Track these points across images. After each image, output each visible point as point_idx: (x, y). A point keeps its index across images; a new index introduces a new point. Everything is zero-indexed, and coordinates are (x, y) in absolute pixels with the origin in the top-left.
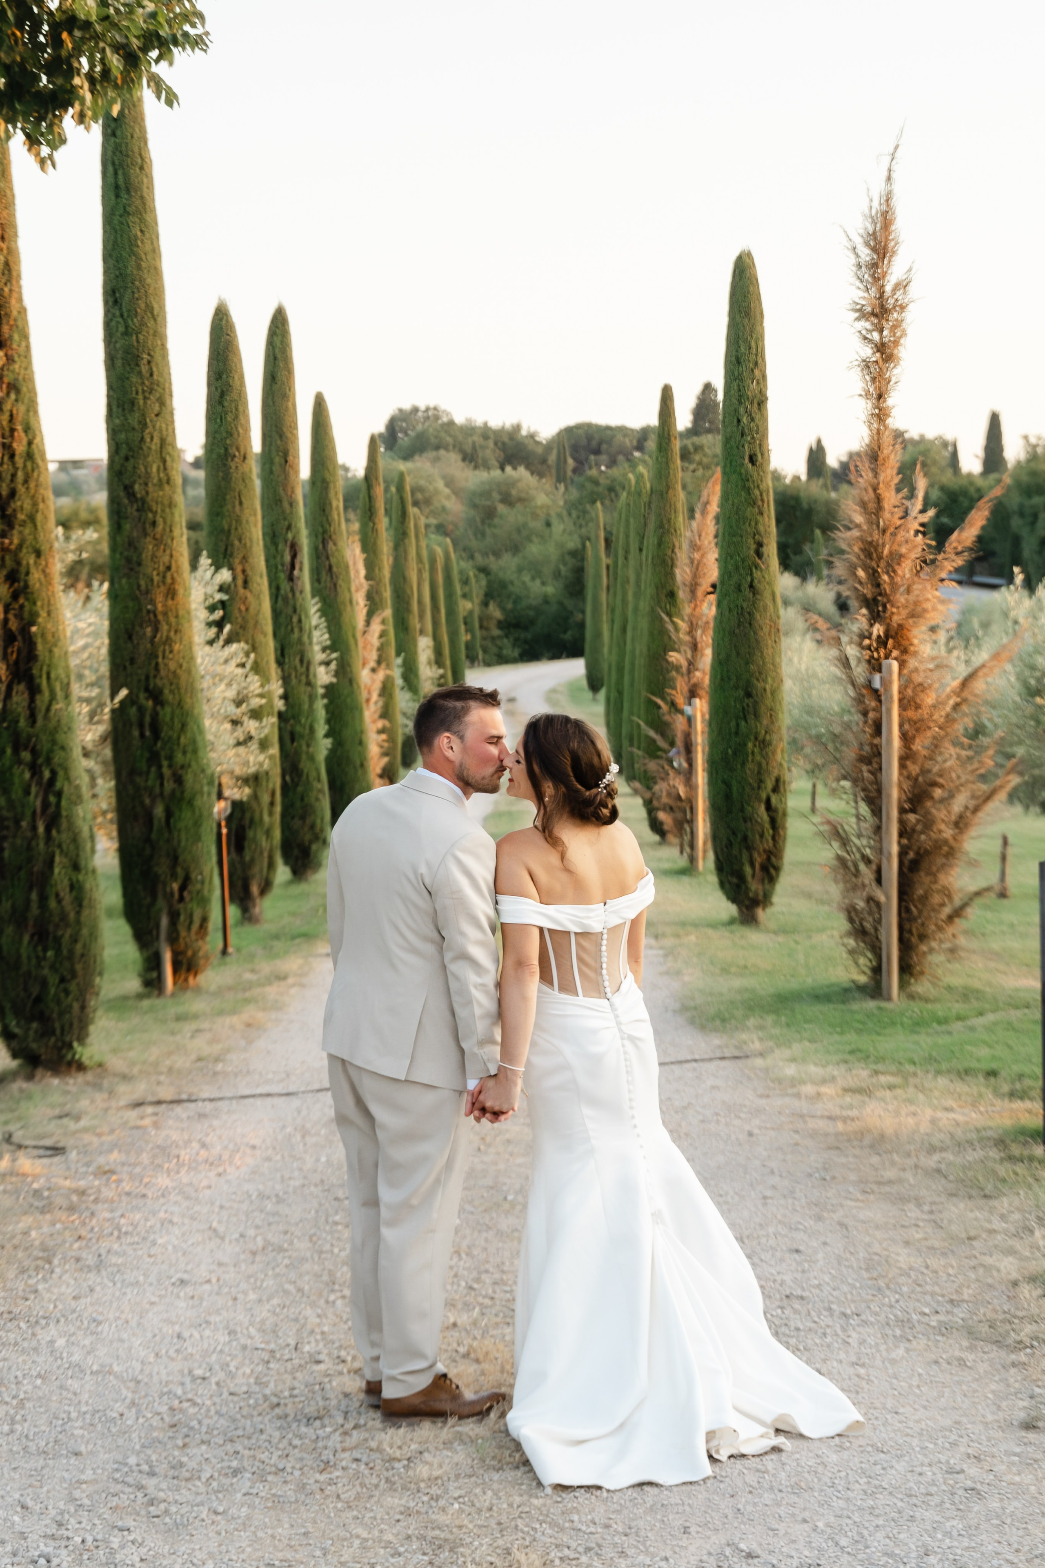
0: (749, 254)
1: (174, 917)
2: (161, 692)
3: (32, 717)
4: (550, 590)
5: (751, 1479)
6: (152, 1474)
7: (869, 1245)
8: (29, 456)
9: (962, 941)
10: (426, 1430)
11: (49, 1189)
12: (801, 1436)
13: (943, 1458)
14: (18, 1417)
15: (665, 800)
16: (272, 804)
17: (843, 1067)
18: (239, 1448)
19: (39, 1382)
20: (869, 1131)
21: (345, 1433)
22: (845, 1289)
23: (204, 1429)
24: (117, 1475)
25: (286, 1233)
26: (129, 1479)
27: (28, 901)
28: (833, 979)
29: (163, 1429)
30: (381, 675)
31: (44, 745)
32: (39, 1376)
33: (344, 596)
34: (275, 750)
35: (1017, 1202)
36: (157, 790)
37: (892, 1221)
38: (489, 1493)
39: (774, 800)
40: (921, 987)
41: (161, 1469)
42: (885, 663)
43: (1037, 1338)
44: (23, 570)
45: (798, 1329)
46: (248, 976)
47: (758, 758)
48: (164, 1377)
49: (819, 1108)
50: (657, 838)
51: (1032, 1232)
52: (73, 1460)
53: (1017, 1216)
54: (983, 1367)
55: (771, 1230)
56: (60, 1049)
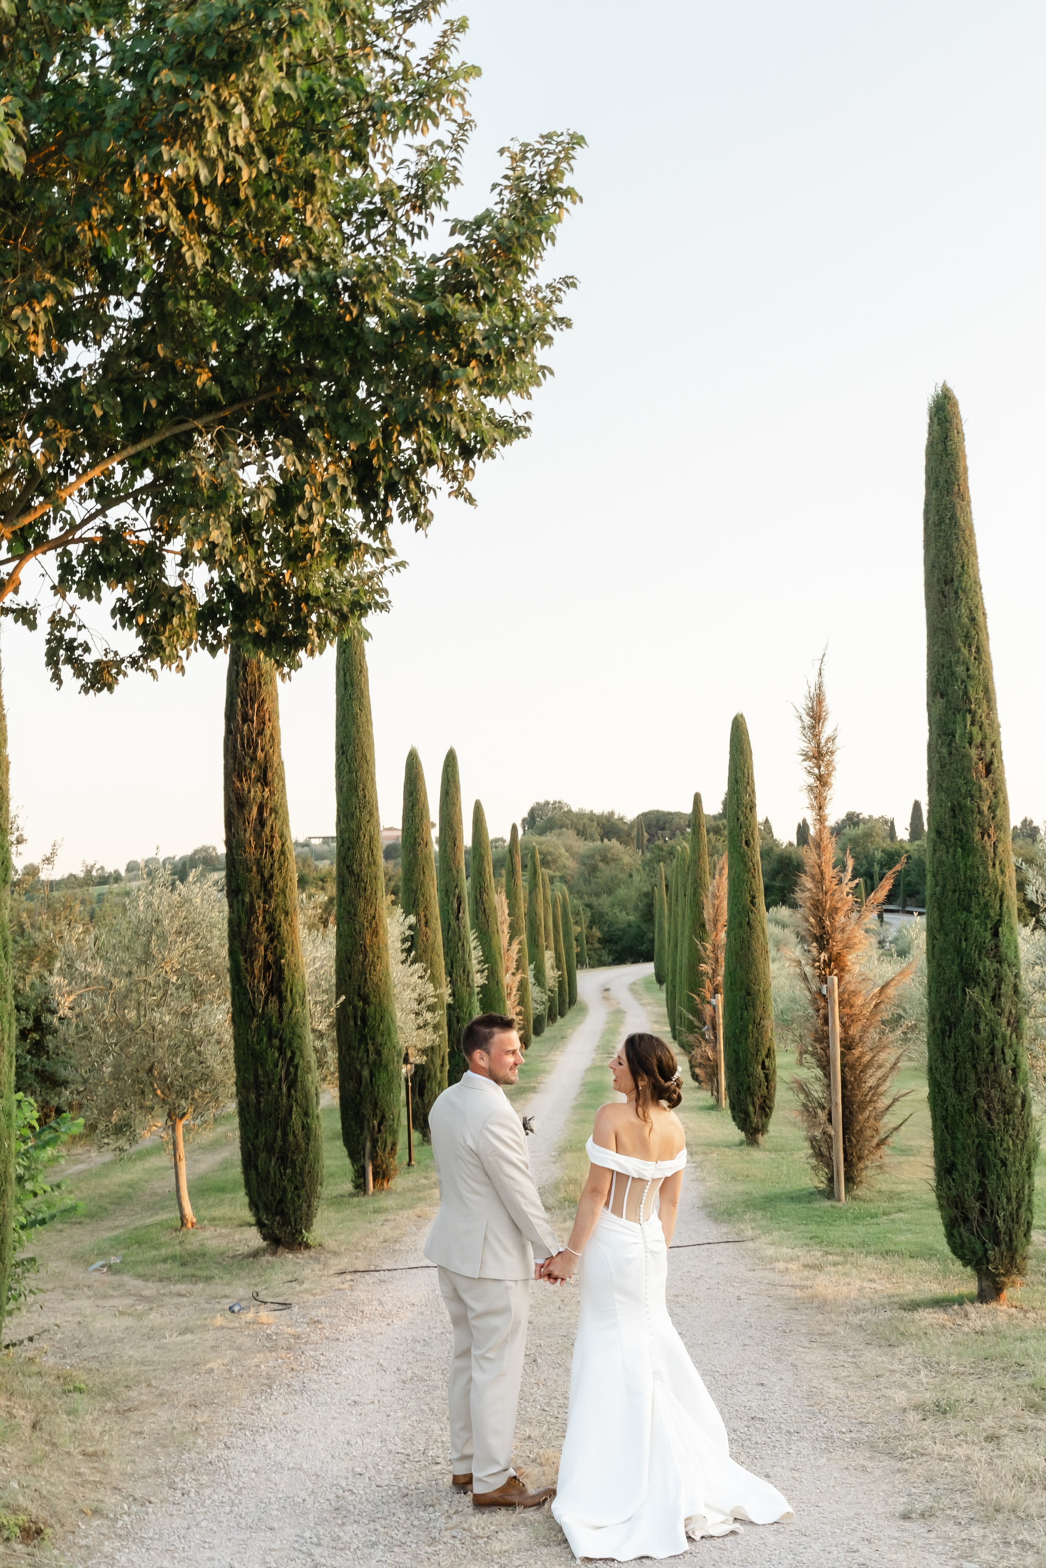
0: (742, 716)
1: (374, 1142)
2: (368, 996)
3: (281, 1017)
4: (632, 918)
5: (716, 1555)
6: (319, 1545)
7: (810, 1380)
8: (283, 853)
9: (886, 1160)
10: (501, 1516)
11: (276, 1334)
12: (752, 1523)
13: (846, 1540)
14: (237, 1501)
15: (699, 1060)
16: (442, 1065)
17: (807, 1248)
18: (378, 1527)
19: (253, 1475)
20: (817, 1297)
21: (449, 1517)
22: (792, 1413)
23: (357, 1512)
24: (296, 1545)
25: (427, 1367)
26: (304, 1549)
27: (275, 1136)
28: (803, 1186)
29: (330, 1511)
30: (518, 977)
31: (288, 1035)
32: (254, 1471)
33: (493, 928)
34: (444, 1031)
35: (910, 1350)
36: (365, 1060)
37: (828, 1363)
38: (539, 1563)
39: (767, 1064)
40: (860, 1192)
41: (326, 1541)
42: (829, 978)
43: (915, 1451)
44: (277, 924)
45: (757, 1443)
46: (423, 1181)
47: (756, 1035)
48: (335, 1473)
49: (788, 1279)
50: (697, 1084)
51: (919, 1372)
52: (269, 1534)
53: (909, 1360)
54: (878, 1472)
55: (746, 1369)
56: (294, 1235)
